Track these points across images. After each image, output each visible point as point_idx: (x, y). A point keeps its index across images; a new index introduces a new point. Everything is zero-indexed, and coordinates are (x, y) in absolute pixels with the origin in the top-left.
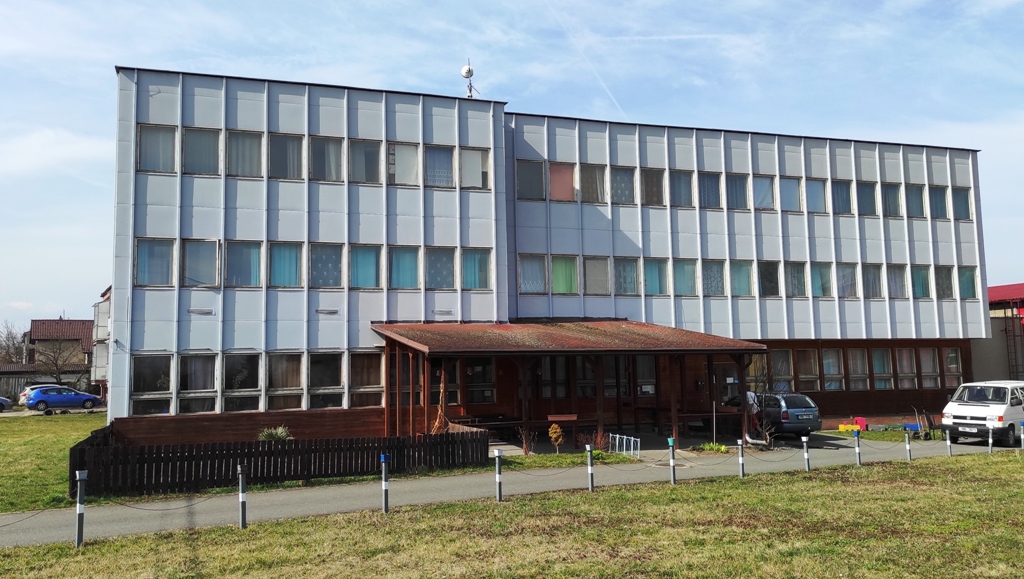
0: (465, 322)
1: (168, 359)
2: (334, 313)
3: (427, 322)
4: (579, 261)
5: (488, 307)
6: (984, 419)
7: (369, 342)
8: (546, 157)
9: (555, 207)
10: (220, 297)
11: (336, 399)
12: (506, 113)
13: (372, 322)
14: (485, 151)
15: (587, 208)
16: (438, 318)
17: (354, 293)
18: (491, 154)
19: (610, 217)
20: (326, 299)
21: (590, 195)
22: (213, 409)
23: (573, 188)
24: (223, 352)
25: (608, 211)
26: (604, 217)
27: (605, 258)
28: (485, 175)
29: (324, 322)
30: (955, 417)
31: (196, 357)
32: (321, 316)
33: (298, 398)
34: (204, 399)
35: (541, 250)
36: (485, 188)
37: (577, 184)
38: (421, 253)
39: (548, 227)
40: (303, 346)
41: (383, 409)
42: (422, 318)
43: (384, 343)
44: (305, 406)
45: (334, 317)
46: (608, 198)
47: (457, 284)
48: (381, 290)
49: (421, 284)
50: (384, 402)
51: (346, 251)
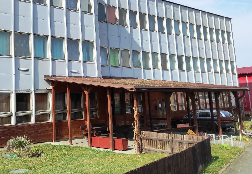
2: (27, 70)
4: (120, 51)
8: (106, 3)
9: (110, 26)
13: (45, 76)
15: (122, 28)
17: (36, 60)
19: (129, 32)
20: (23, 63)
21: (122, 22)
23: (115, 18)
25: (129, 29)
26: (127, 32)
27: (128, 50)
29: (22, 75)
32: (21, 72)
35: (106, 45)
36: (89, 12)
37: (117, 17)
38: (65, 42)
39: (108, 35)
40: (12, 88)
41: (52, 123)
42: (67, 75)
43: (51, 87)
44: (13, 122)
45: (27, 73)
46: (128, 24)
47: (81, 58)
48: (48, 59)
49: (66, 57)
50: (51, 119)
51: (32, 38)
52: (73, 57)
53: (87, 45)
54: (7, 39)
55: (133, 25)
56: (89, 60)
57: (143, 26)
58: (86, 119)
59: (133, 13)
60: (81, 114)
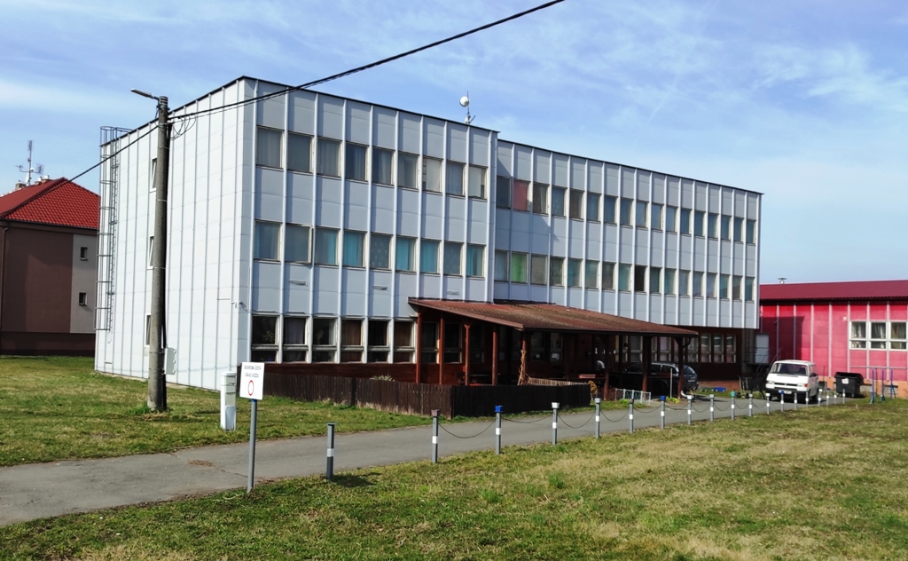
0: (468, 301)
1: (274, 318)
2: (385, 289)
3: (444, 300)
4: (528, 257)
5: (482, 291)
6: (796, 385)
7: (407, 313)
8: (512, 175)
9: (516, 215)
10: (312, 270)
11: (384, 355)
12: (499, 140)
13: (409, 298)
14: (484, 168)
15: (536, 217)
16: (449, 297)
17: (398, 274)
18: (488, 171)
19: (549, 224)
20: (380, 278)
21: (538, 207)
22: (304, 359)
23: (527, 201)
24: (313, 315)
25: (548, 220)
26: (546, 224)
27: (544, 257)
28: (483, 187)
29: (377, 295)
30: (776, 384)
31: (294, 318)
32: (377, 291)
33: (359, 354)
34: (297, 352)
35: (505, 248)
36: (482, 198)
37: (530, 198)
38: (442, 246)
39: (510, 230)
40: (365, 314)
41: (415, 365)
42: (441, 297)
43: (416, 315)
44: (364, 360)
45: (385, 291)
46: (549, 211)
47: (463, 272)
48: (415, 273)
49: (441, 270)
50: (414, 360)
51: (393, 240)
52: (451, 269)
53: (475, 250)
54: (360, 242)
55: (558, 212)
56: (475, 273)
57: (575, 213)
58: (464, 364)
59: (558, 191)
60: (458, 355)
